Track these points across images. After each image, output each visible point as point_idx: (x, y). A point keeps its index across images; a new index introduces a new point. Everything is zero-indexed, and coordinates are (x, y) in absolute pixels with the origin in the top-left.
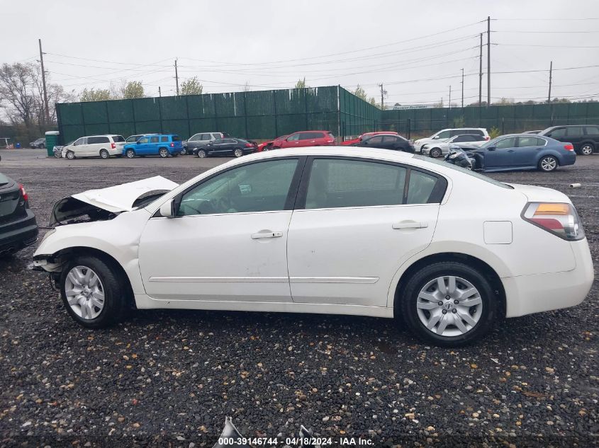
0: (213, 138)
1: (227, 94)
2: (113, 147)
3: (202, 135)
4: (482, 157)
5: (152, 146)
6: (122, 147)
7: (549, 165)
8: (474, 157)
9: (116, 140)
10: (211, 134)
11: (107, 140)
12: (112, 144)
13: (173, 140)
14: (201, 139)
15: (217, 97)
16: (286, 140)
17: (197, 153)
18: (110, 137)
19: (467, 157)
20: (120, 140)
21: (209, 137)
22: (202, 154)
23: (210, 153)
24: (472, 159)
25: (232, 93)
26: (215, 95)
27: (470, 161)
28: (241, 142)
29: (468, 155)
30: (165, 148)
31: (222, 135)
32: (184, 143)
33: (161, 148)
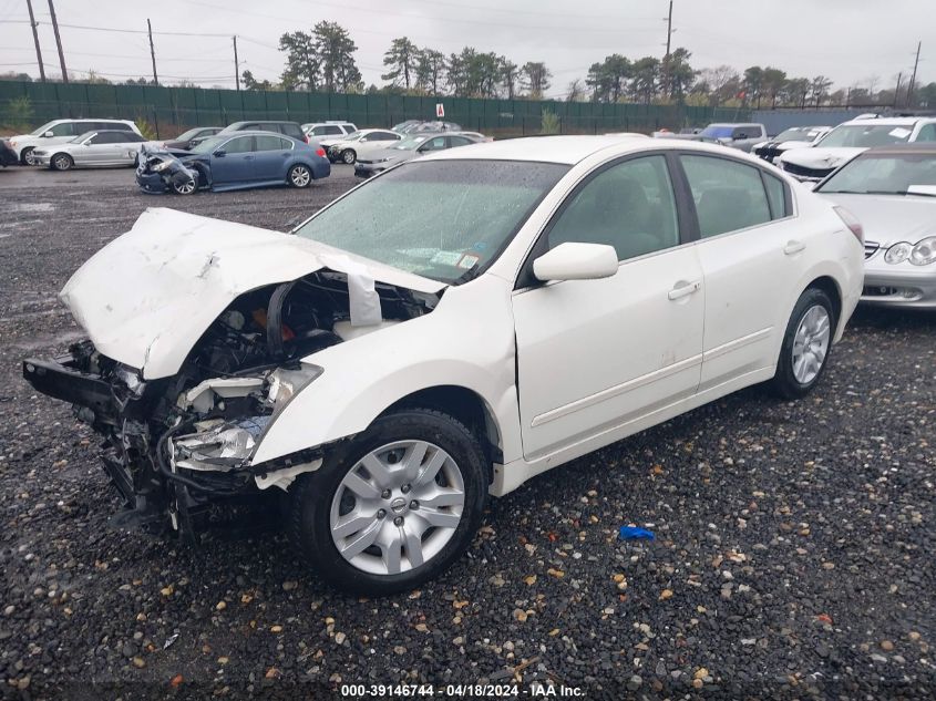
4: (208, 167)
7: (301, 178)
8: (196, 167)
19: (184, 168)
24: (193, 171)
27: (191, 176)
29: (184, 164)
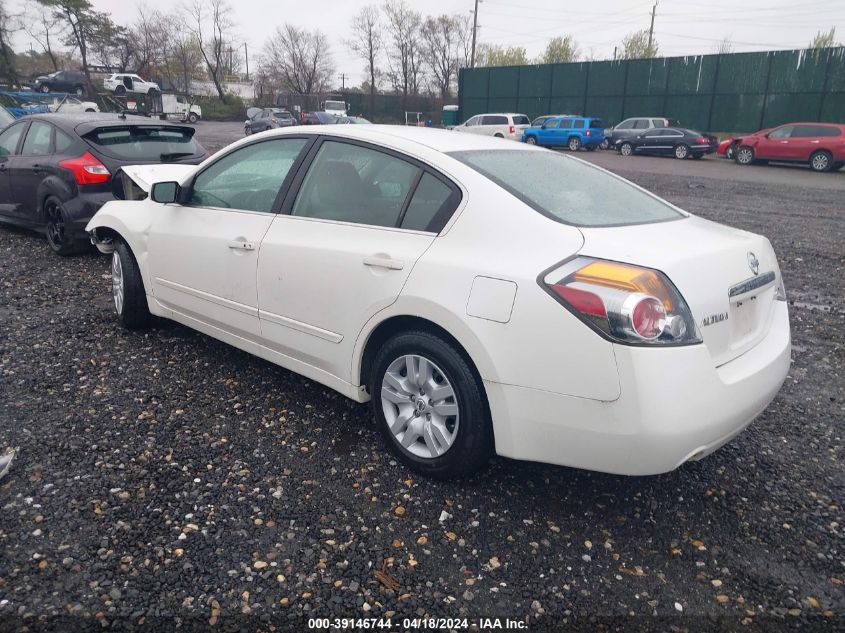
0: (652, 126)
1: (691, 58)
2: (511, 131)
3: (637, 122)
5: (560, 134)
6: (523, 132)
9: (516, 121)
10: (650, 119)
11: (504, 121)
12: (511, 128)
13: (591, 126)
14: (634, 127)
15: (674, 62)
16: (767, 136)
17: (619, 147)
18: (510, 116)
20: (524, 121)
21: (647, 124)
22: (626, 149)
23: (638, 149)
25: (699, 57)
26: (671, 60)
28: (692, 135)
30: (577, 137)
31: (666, 122)
32: (607, 132)
33: (572, 137)
